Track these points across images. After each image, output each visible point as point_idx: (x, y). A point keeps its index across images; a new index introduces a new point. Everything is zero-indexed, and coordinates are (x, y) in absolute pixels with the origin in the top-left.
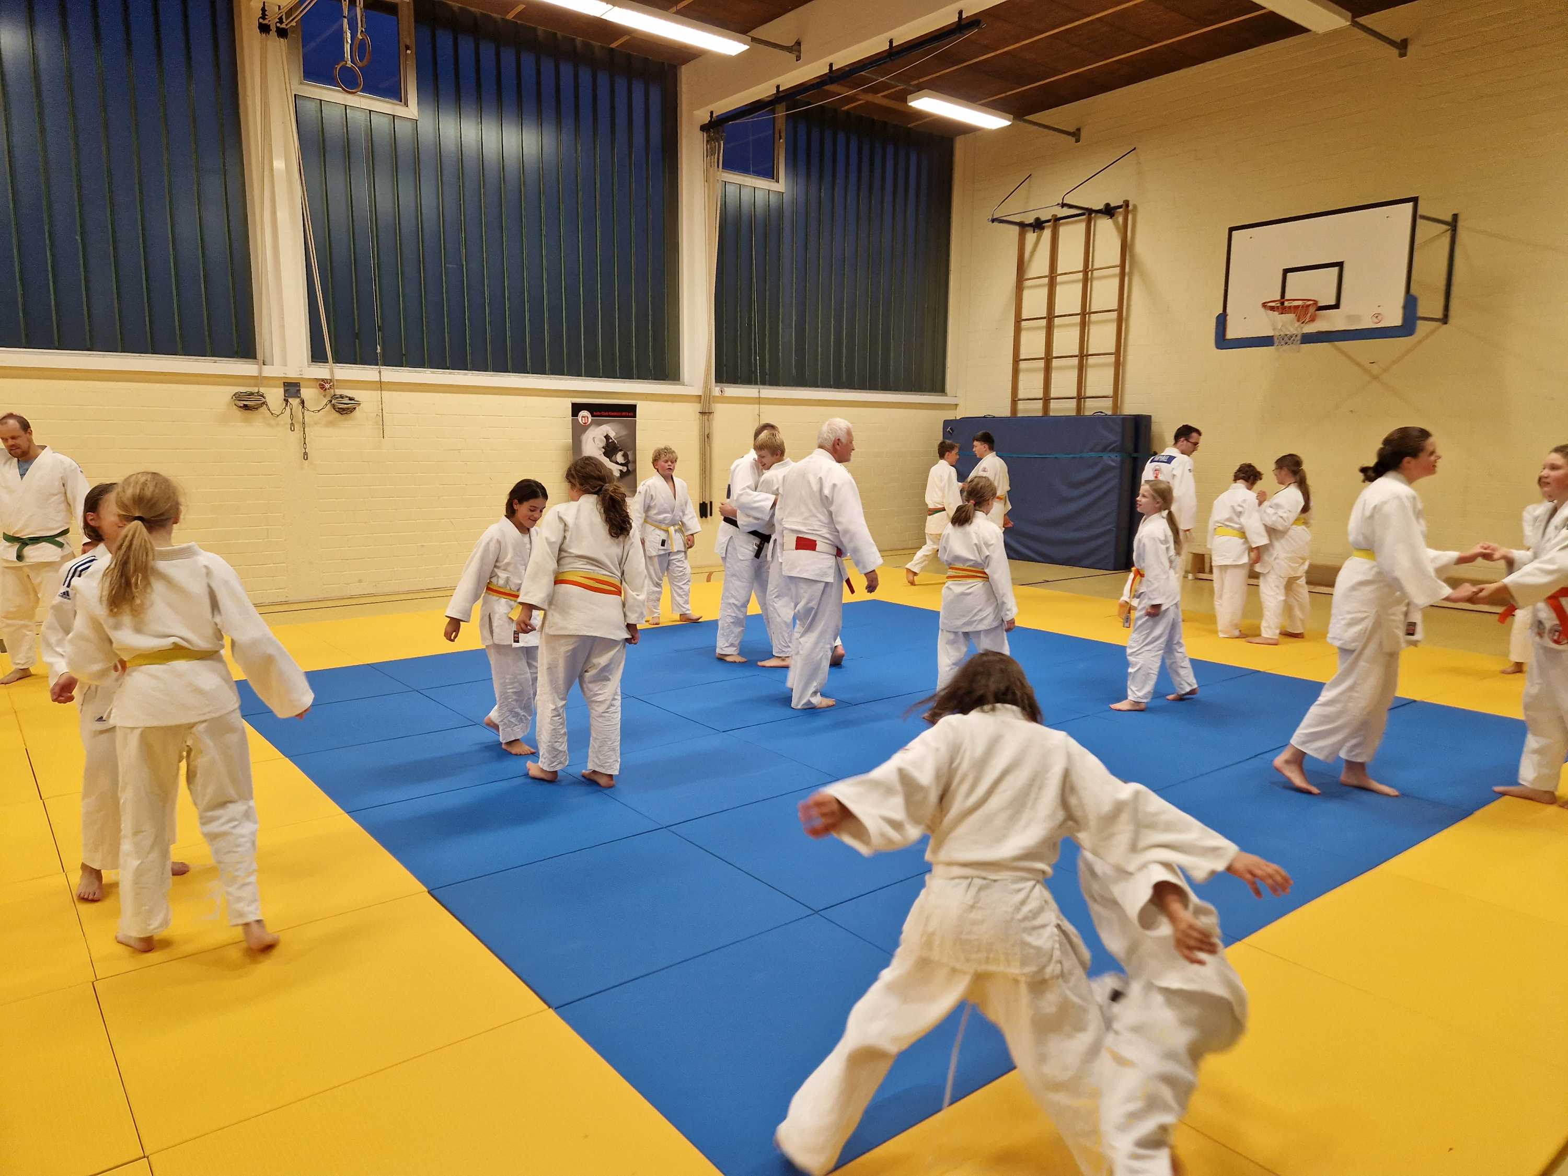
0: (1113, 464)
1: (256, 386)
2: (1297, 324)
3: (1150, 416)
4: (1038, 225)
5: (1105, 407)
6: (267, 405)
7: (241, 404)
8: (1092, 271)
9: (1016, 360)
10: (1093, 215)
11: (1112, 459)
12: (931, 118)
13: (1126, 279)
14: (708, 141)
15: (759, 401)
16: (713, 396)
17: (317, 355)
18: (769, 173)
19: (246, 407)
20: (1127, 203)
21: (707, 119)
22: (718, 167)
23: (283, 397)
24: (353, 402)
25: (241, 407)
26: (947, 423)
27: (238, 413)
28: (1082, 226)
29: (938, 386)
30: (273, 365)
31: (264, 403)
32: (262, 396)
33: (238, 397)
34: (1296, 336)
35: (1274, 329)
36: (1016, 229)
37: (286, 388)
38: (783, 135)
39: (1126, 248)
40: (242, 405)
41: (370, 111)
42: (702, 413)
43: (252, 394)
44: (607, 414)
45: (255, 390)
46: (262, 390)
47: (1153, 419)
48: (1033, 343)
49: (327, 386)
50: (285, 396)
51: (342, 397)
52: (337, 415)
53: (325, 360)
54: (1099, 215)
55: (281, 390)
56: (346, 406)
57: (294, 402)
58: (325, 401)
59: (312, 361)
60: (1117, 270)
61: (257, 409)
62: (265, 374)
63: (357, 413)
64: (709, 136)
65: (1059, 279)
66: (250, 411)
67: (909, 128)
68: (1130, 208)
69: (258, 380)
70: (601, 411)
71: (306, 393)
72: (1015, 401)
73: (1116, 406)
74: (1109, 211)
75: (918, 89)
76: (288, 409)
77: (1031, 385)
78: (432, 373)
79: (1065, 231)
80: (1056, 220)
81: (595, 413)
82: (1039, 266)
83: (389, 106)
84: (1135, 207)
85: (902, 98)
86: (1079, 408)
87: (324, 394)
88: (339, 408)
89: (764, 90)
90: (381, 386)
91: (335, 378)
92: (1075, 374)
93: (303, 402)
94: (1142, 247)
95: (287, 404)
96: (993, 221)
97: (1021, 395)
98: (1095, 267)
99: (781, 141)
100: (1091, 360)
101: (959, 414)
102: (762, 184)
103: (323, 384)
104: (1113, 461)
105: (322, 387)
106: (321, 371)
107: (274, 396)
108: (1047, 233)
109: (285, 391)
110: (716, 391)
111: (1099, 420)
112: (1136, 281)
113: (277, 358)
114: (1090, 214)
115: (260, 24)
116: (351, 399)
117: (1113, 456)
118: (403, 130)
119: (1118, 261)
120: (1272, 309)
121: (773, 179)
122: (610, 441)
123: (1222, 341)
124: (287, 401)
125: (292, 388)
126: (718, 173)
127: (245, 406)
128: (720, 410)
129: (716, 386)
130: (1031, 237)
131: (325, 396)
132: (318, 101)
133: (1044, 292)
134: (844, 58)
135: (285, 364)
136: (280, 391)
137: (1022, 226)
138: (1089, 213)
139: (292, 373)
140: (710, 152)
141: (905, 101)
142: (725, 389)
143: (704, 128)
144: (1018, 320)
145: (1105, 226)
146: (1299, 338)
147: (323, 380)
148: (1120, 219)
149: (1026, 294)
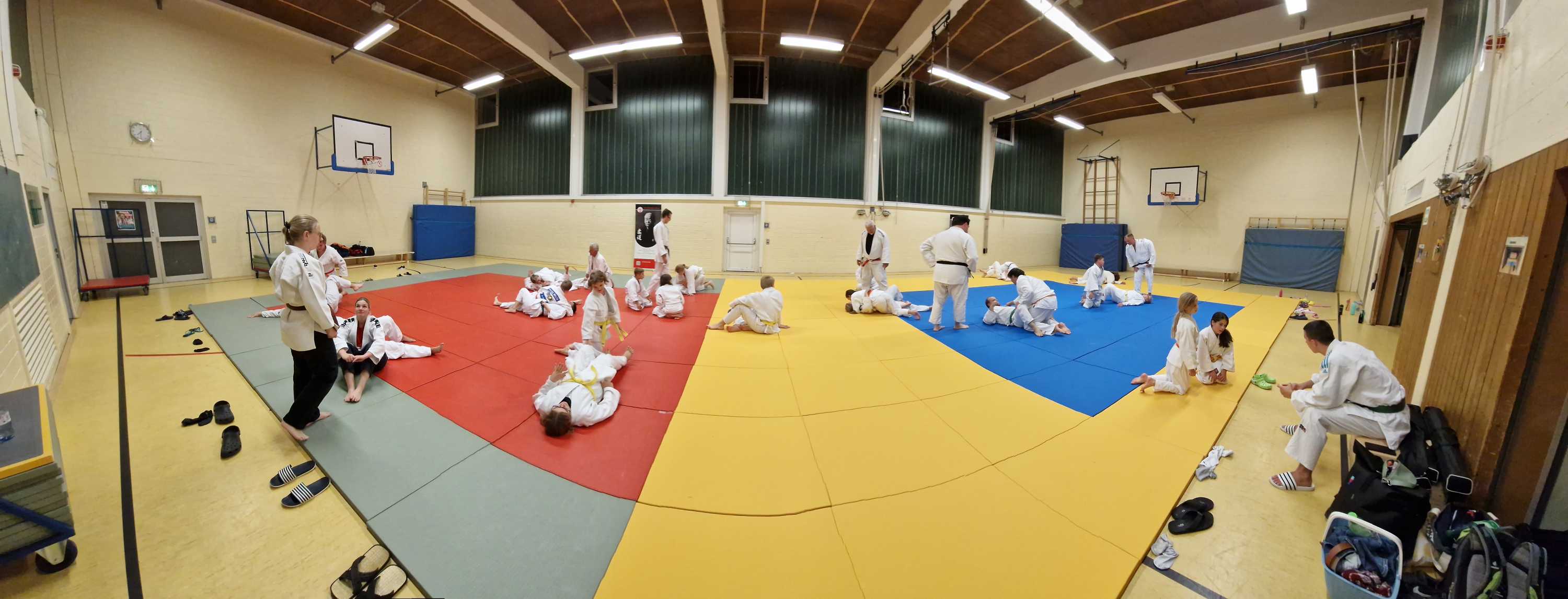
4: (1090, 162)
5: (1113, 221)
8: (1108, 178)
9: (1085, 205)
12: (1059, 124)
13: (1119, 182)
14: (992, 128)
15: (1003, 216)
16: (989, 214)
17: (880, 198)
19: (860, 215)
20: (1118, 157)
21: (993, 120)
22: (996, 137)
25: (857, 214)
26: (1063, 225)
27: (857, 216)
28: (1104, 163)
29: (1059, 213)
30: (868, 202)
32: (865, 211)
33: (859, 211)
36: (1083, 162)
38: (1015, 126)
39: (1118, 171)
41: (900, 120)
42: (986, 220)
45: (863, 209)
46: (865, 209)
48: (1090, 200)
49: (882, 208)
51: (885, 212)
53: (883, 200)
54: (1109, 160)
56: (885, 214)
57: (873, 213)
58: (881, 213)
59: (878, 201)
60: (1116, 179)
62: (867, 204)
63: (890, 217)
65: (1097, 180)
67: (1051, 126)
69: (864, 206)
71: (876, 210)
72: (1084, 219)
73: (1116, 221)
74: (1112, 159)
75: (1058, 114)
77: (1089, 213)
78: (910, 204)
79: (1099, 164)
80: (1096, 161)
82: (1091, 175)
84: (1120, 159)
85: (1051, 116)
86: (1104, 222)
88: (883, 215)
89: (1011, 112)
90: (897, 208)
91: (884, 206)
92: (1103, 211)
94: (1123, 171)
96: (1078, 159)
97: (1086, 217)
100: (1108, 207)
101: (1067, 223)
102: (1007, 143)
103: (880, 208)
106: (881, 203)
107: (868, 211)
108: (1093, 165)
110: (991, 212)
111: (1111, 226)
112: (1121, 183)
113: (869, 200)
115: (874, 95)
116: (887, 212)
118: (909, 125)
119: (1115, 175)
121: (1011, 142)
125: (872, 209)
128: (991, 218)
130: (1088, 165)
131: (880, 211)
132: (886, 118)
133: (1093, 184)
135: (871, 201)
136: (869, 210)
137: (1085, 162)
138: (1107, 159)
139: (873, 204)
140: (993, 131)
141: (1053, 118)
142: (994, 212)
143: (991, 123)
144: (1085, 193)
145: (1111, 164)
147: (881, 206)
148: (1116, 162)
149: (1087, 184)
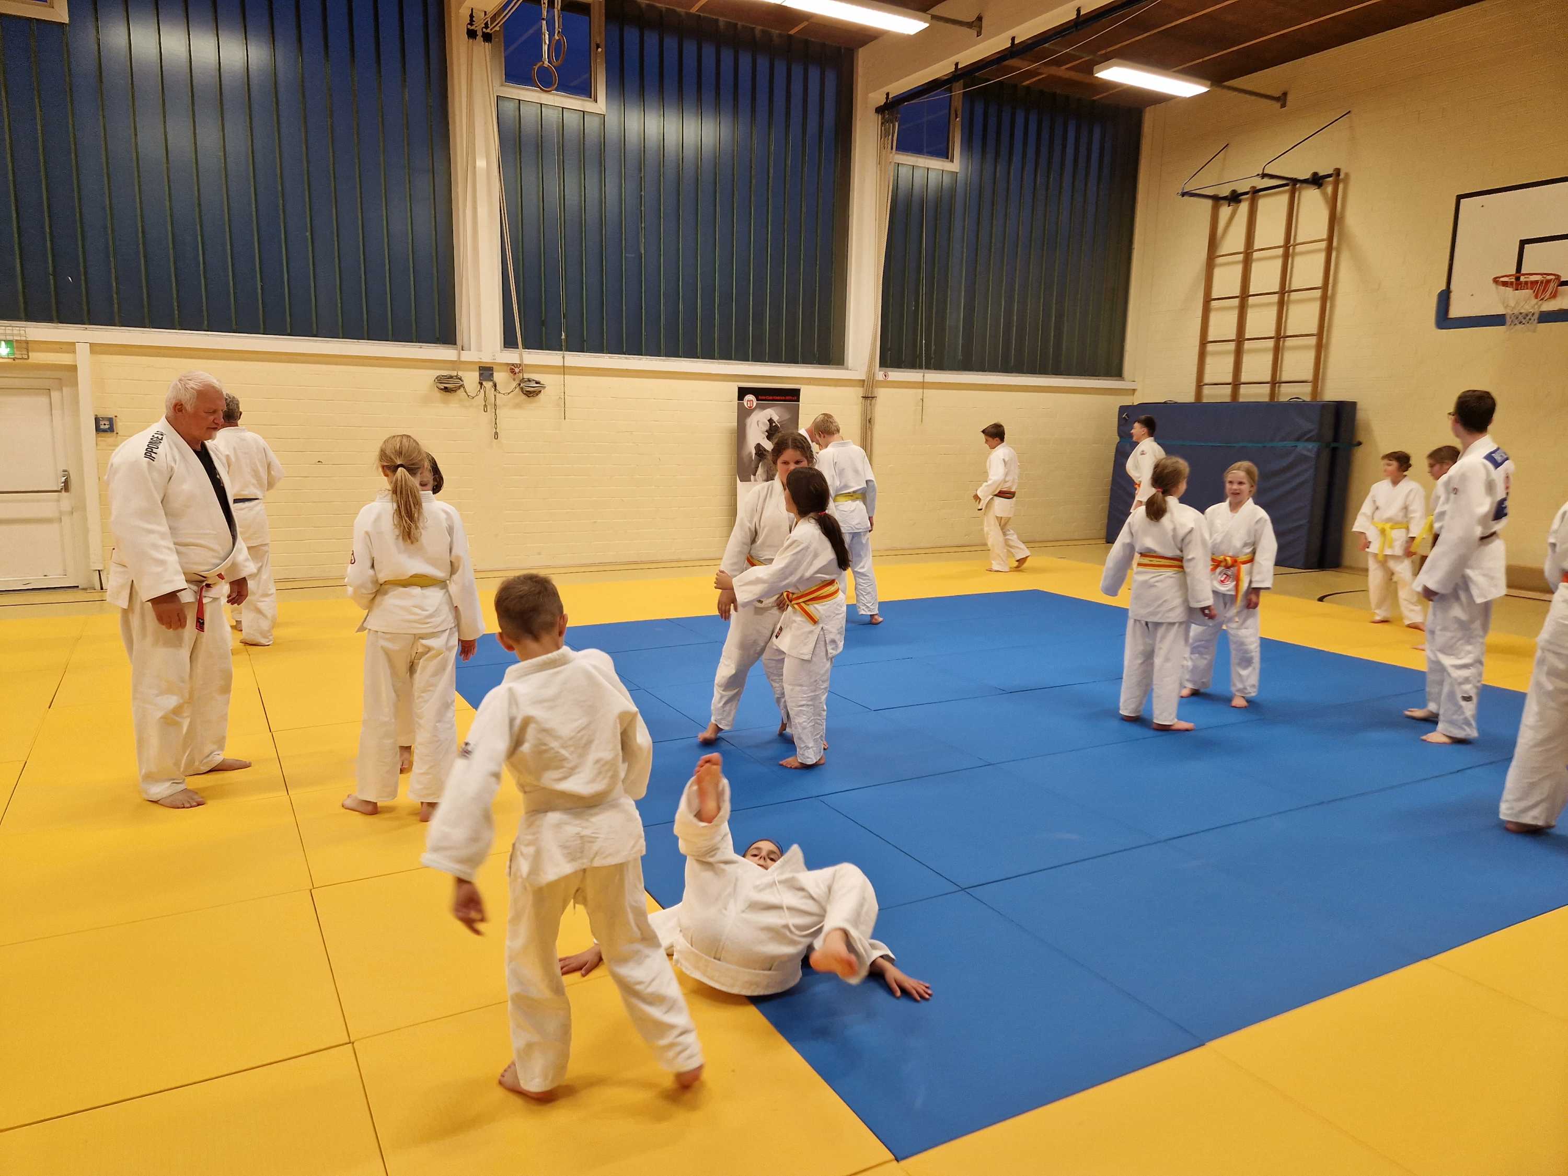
0: (1309, 454)
1: (455, 370)
2: (1534, 301)
3: (1354, 404)
4: (1234, 198)
5: (1304, 393)
6: (464, 387)
7: (442, 386)
8: (1294, 246)
9: (1204, 342)
10: (1298, 186)
11: (1308, 449)
12: (1120, 89)
13: (1334, 254)
14: (882, 123)
15: (923, 384)
16: (877, 381)
17: (509, 342)
18: (944, 153)
20: (1338, 172)
21: (882, 101)
22: (892, 148)
23: (478, 380)
24: (537, 385)
25: (441, 389)
26: (1122, 409)
27: (438, 395)
28: (1284, 199)
29: (1116, 371)
30: (470, 350)
31: (461, 386)
32: (460, 379)
33: (440, 379)
34: (1533, 314)
35: (1506, 307)
36: (1209, 203)
37: (481, 372)
38: (959, 113)
39: (1335, 220)
40: (443, 388)
41: (563, 108)
42: (865, 398)
43: (451, 377)
44: (771, 398)
45: (454, 373)
46: (460, 374)
47: (1358, 406)
48: (1223, 324)
49: (517, 370)
50: (480, 379)
51: (529, 380)
52: (524, 397)
53: (515, 346)
54: (1305, 185)
55: (477, 374)
56: (533, 389)
57: (488, 385)
58: (514, 384)
59: (505, 347)
60: (1323, 245)
61: (455, 391)
62: (462, 359)
63: (541, 396)
64: (883, 118)
65: (1256, 255)
66: (449, 393)
67: (1094, 101)
68: (1342, 176)
69: (457, 364)
70: (766, 395)
71: (499, 376)
72: (1200, 384)
73: (1315, 392)
74: (1316, 181)
75: (1106, 59)
76: (482, 391)
77: (1219, 369)
78: (610, 358)
79: (1264, 204)
80: (1255, 192)
81: (760, 397)
82: (1234, 241)
83: (579, 102)
84: (1347, 175)
85: (1089, 68)
86: (1273, 394)
87: (513, 377)
88: (528, 391)
89: (942, 69)
91: (524, 363)
92: (1269, 357)
93: (495, 385)
94: (1353, 219)
95: (481, 387)
96: (1183, 194)
97: (1207, 379)
98: (1299, 240)
99: (958, 119)
100: (1289, 342)
101: (1136, 400)
102: (936, 164)
103: (513, 369)
104: (1309, 450)
105: (512, 371)
106: (512, 357)
107: (471, 379)
108: (1244, 207)
109: (481, 375)
110: (880, 375)
111: (1296, 406)
112: (1344, 257)
113: (474, 344)
114: (1295, 185)
115: (468, 30)
116: (537, 383)
117: (1310, 445)
118: (592, 124)
119: (1325, 235)
120: (1505, 284)
121: (948, 158)
122: (774, 424)
123: (1444, 320)
124: (481, 384)
125: (486, 372)
126: (891, 155)
127: (446, 388)
128: (885, 393)
129: (880, 371)
130: (1225, 211)
131: (514, 380)
132: (517, 101)
133: (1239, 269)
134: (1026, 31)
135: (479, 349)
137: (1216, 199)
138: (1293, 184)
139: (486, 358)
140: (885, 134)
141: (1091, 73)
142: (889, 373)
143: (879, 110)
144: (1208, 300)
145: (1310, 197)
146: (1536, 316)
147: (513, 365)
148: (1330, 189)
149: (1217, 272)
